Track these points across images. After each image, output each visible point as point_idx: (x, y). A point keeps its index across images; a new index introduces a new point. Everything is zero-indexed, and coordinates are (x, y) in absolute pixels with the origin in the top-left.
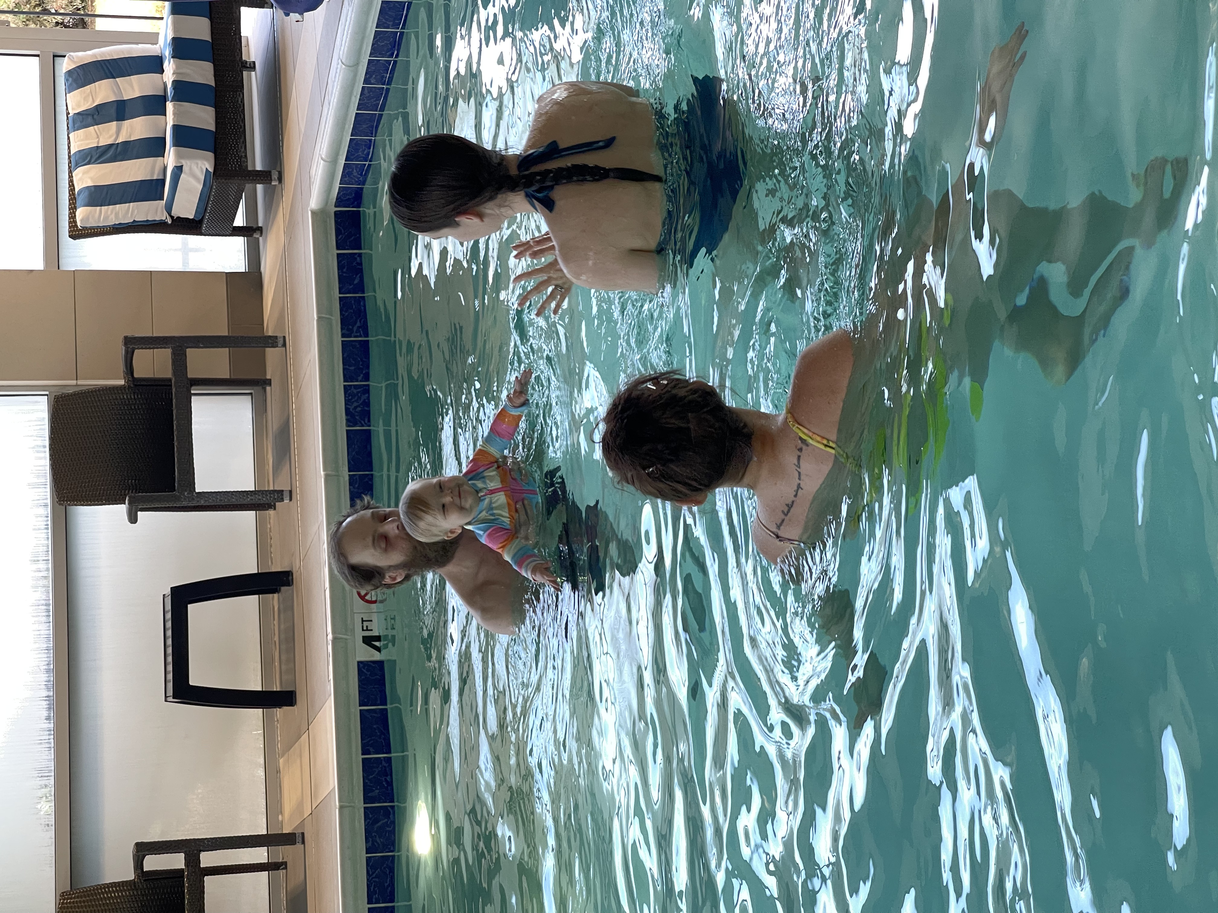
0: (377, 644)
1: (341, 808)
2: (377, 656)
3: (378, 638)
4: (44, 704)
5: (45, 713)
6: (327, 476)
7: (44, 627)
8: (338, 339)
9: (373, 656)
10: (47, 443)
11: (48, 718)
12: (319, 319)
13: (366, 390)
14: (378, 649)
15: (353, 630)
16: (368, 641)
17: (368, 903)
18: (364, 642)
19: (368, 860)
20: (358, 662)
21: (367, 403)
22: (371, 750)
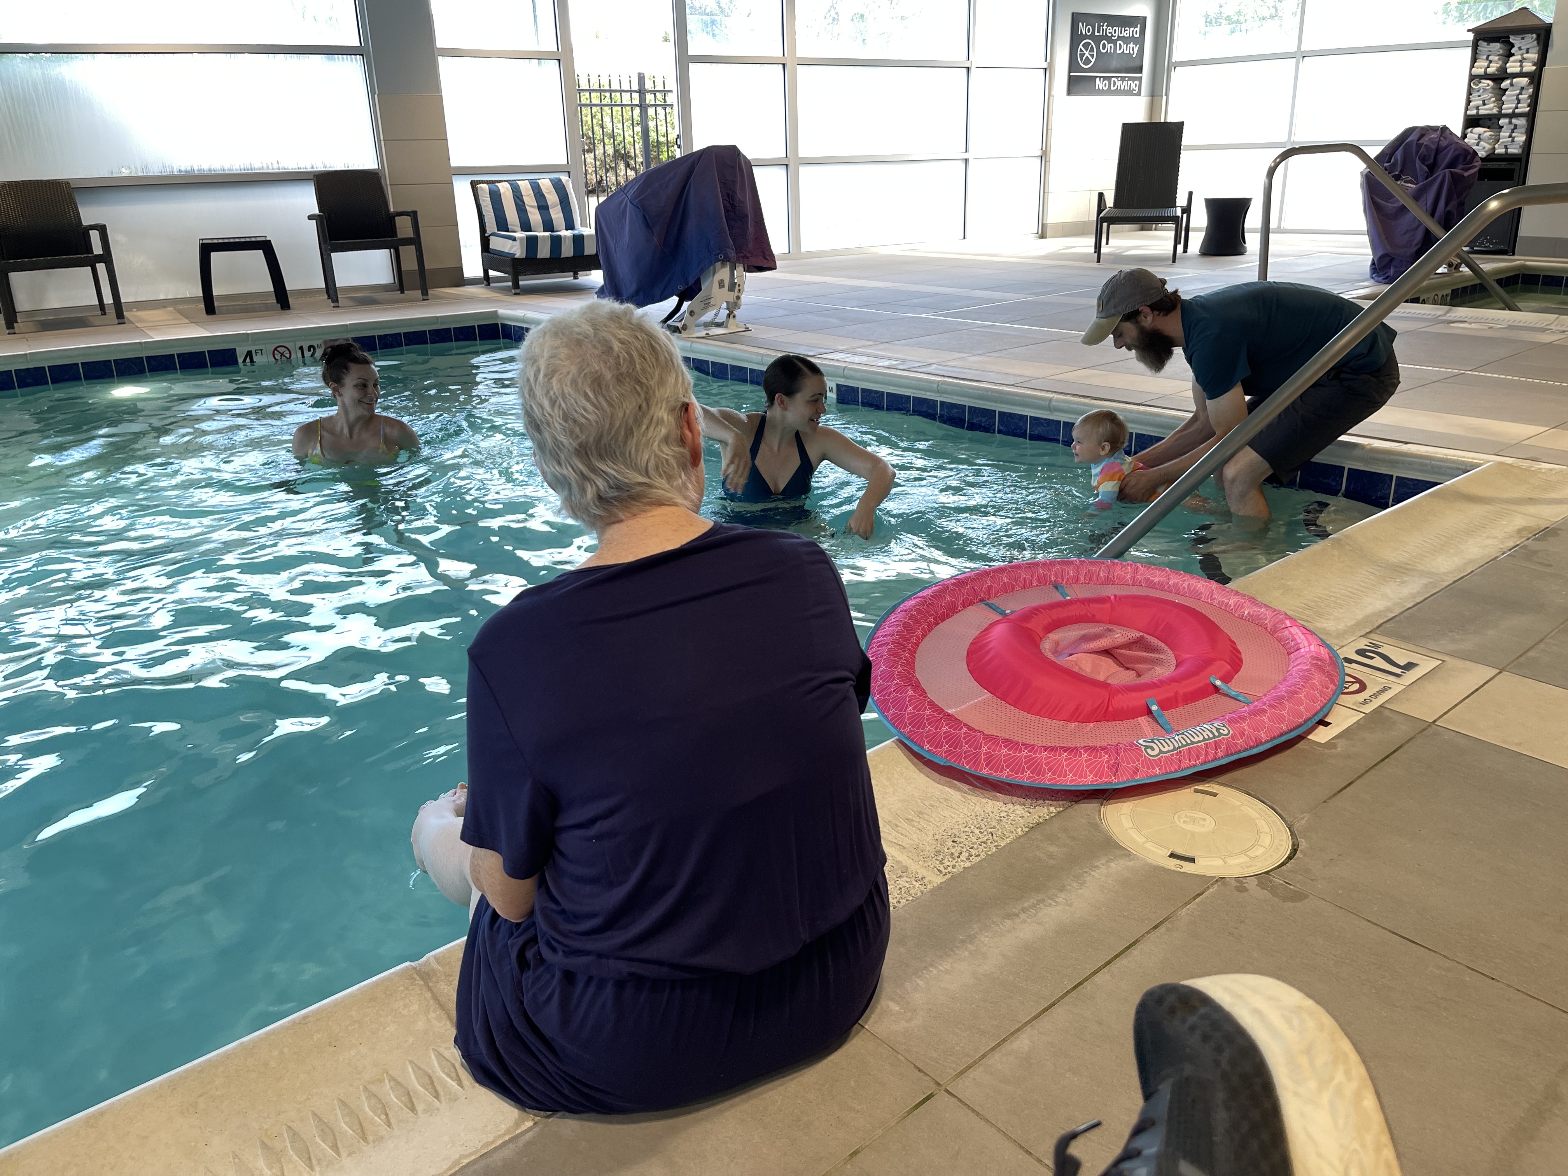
0: (248, 360)
1: (140, 343)
2: (240, 360)
3: (252, 361)
4: (189, 168)
5: (183, 169)
6: (346, 325)
7: (238, 167)
8: (427, 328)
9: (240, 357)
10: (350, 168)
11: (180, 171)
12: (437, 317)
13: (400, 345)
14: (244, 361)
15: (254, 345)
16: (249, 354)
17: (82, 363)
18: (248, 351)
19: (110, 361)
20: (235, 349)
21: (392, 346)
22: (180, 359)
